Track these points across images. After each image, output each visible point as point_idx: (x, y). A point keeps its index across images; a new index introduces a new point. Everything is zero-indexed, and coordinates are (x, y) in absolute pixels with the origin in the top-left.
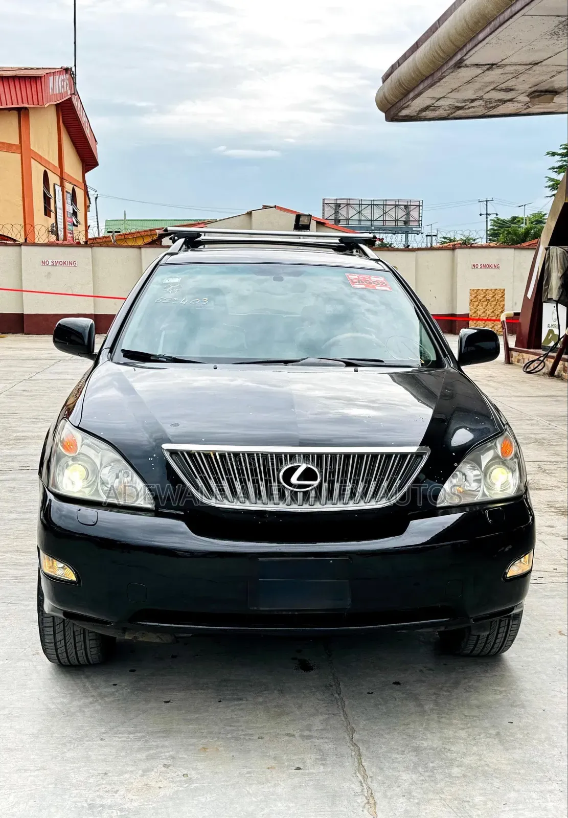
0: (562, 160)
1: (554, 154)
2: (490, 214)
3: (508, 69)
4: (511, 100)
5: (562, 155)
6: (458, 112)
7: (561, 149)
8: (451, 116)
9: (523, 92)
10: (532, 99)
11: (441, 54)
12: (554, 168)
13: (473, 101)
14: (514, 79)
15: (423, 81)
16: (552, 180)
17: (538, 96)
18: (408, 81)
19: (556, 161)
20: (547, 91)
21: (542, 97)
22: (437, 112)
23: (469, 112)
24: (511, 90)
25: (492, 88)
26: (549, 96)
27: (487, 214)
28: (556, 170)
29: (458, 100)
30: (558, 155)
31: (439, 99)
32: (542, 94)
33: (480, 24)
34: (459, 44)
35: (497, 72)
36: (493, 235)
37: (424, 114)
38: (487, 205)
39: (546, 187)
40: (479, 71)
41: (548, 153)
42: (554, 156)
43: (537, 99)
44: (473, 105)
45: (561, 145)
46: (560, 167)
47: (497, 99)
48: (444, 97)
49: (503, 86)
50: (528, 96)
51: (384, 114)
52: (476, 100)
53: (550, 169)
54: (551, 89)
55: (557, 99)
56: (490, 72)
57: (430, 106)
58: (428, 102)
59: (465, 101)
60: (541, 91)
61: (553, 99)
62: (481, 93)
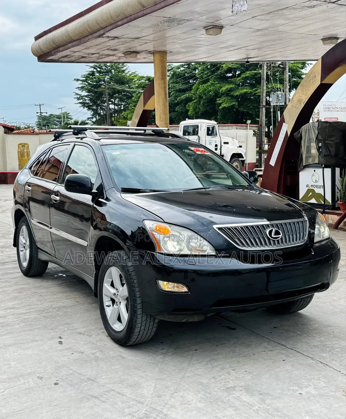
0: (82, 84)
1: (78, 80)
2: (42, 113)
3: (122, 40)
4: (113, 55)
5: (83, 81)
6: (81, 59)
7: (81, 77)
8: (76, 61)
9: (121, 51)
10: (125, 56)
11: (89, 30)
12: (79, 88)
13: (93, 54)
14: (122, 45)
15: (71, 42)
16: (77, 94)
17: (130, 54)
18: (61, 41)
19: (79, 84)
20: (134, 52)
21: (131, 55)
22: (70, 59)
23: (87, 60)
24: (116, 50)
25: (107, 48)
26: (134, 54)
27: (41, 113)
28: (80, 89)
29: (85, 53)
30: (80, 81)
31: (76, 52)
32: (132, 53)
33: (120, 17)
34: (103, 25)
35: (116, 40)
36: (40, 125)
37: (62, 59)
38: (40, 107)
39: (75, 98)
40: (108, 39)
41: (75, 80)
42: (78, 81)
43: (129, 56)
44: (92, 56)
45: (82, 75)
46: (82, 88)
47: (106, 54)
48: (79, 51)
49: (113, 48)
50: (123, 53)
51: (37, 58)
52: (95, 54)
53: (76, 88)
54: (136, 51)
55: (139, 56)
56: (113, 41)
57: (68, 55)
58: (69, 53)
59: (89, 54)
60: (131, 52)
61: (136, 56)
62: (100, 51)
